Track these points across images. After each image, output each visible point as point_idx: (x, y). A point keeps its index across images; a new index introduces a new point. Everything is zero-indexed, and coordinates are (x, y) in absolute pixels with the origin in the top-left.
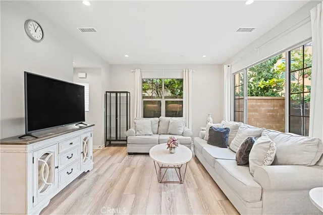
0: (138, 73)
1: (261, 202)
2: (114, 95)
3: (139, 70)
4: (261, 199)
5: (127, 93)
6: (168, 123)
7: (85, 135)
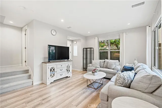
1: (107, 102)
3: (97, 37)
4: (108, 101)
5: (91, 48)
6: (108, 63)
7: (68, 64)
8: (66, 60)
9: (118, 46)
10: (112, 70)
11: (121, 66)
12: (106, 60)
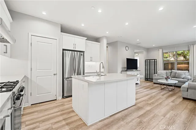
0: (161, 51)
2: (149, 61)
3: (161, 49)
4: (188, 91)
5: (155, 60)
6: (176, 73)
7: (138, 73)
8: (134, 70)
9: (186, 57)
10: (182, 79)
11: (191, 76)
12: (173, 70)
